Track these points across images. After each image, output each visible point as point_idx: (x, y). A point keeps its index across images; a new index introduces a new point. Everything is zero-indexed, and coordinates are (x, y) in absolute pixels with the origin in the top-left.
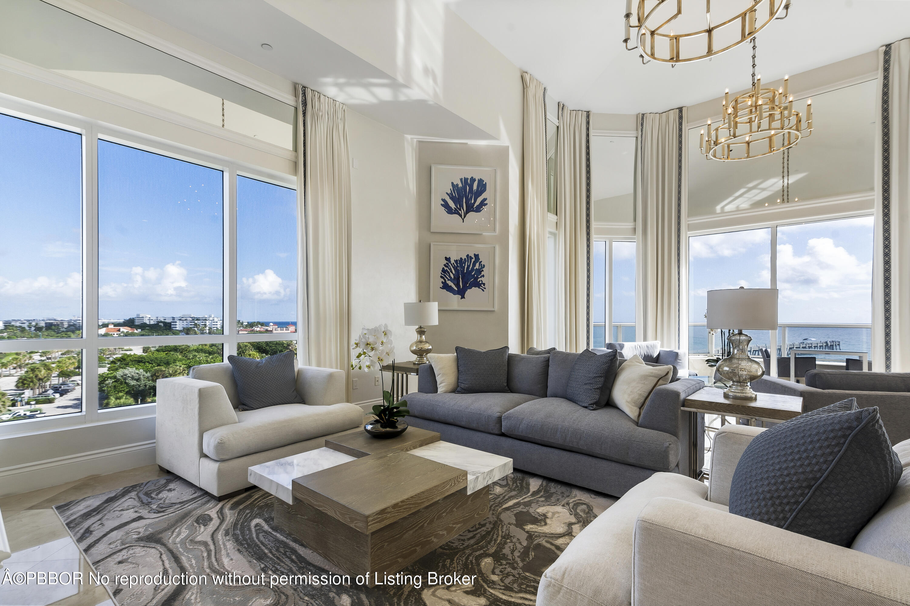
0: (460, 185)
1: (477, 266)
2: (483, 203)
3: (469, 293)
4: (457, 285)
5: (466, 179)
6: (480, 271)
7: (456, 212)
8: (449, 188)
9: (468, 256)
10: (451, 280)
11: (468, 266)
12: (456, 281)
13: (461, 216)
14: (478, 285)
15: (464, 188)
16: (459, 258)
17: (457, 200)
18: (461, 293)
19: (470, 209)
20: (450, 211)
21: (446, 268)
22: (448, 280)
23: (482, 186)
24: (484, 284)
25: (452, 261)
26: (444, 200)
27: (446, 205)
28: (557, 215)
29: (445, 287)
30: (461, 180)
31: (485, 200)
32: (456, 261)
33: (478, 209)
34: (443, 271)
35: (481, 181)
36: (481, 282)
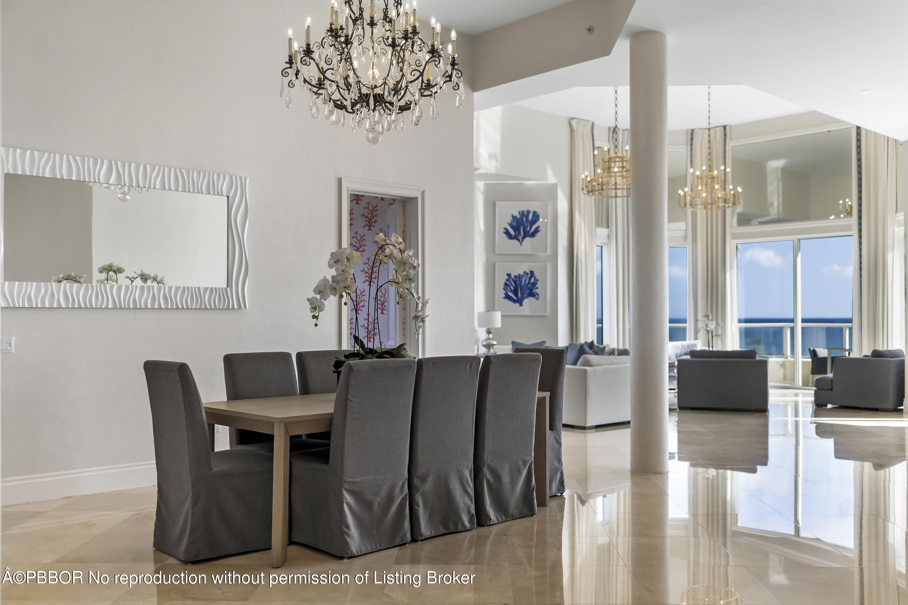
0: (518, 216)
1: (532, 280)
2: (537, 231)
3: (526, 302)
4: (516, 295)
5: (523, 212)
6: (534, 284)
7: (516, 238)
8: (509, 219)
9: (525, 272)
10: (511, 291)
11: (525, 281)
12: (515, 292)
13: (519, 240)
14: (532, 294)
15: (522, 218)
16: (517, 274)
17: (516, 228)
18: (520, 302)
19: (526, 235)
20: (510, 237)
21: (507, 282)
22: (510, 291)
23: (536, 217)
24: (538, 295)
25: (513, 276)
26: (506, 229)
27: (507, 233)
29: (507, 297)
30: (519, 212)
31: (538, 227)
32: (515, 277)
33: (533, 235)
34: (506, 284)
35: (535, 213)
36: (535, 293)
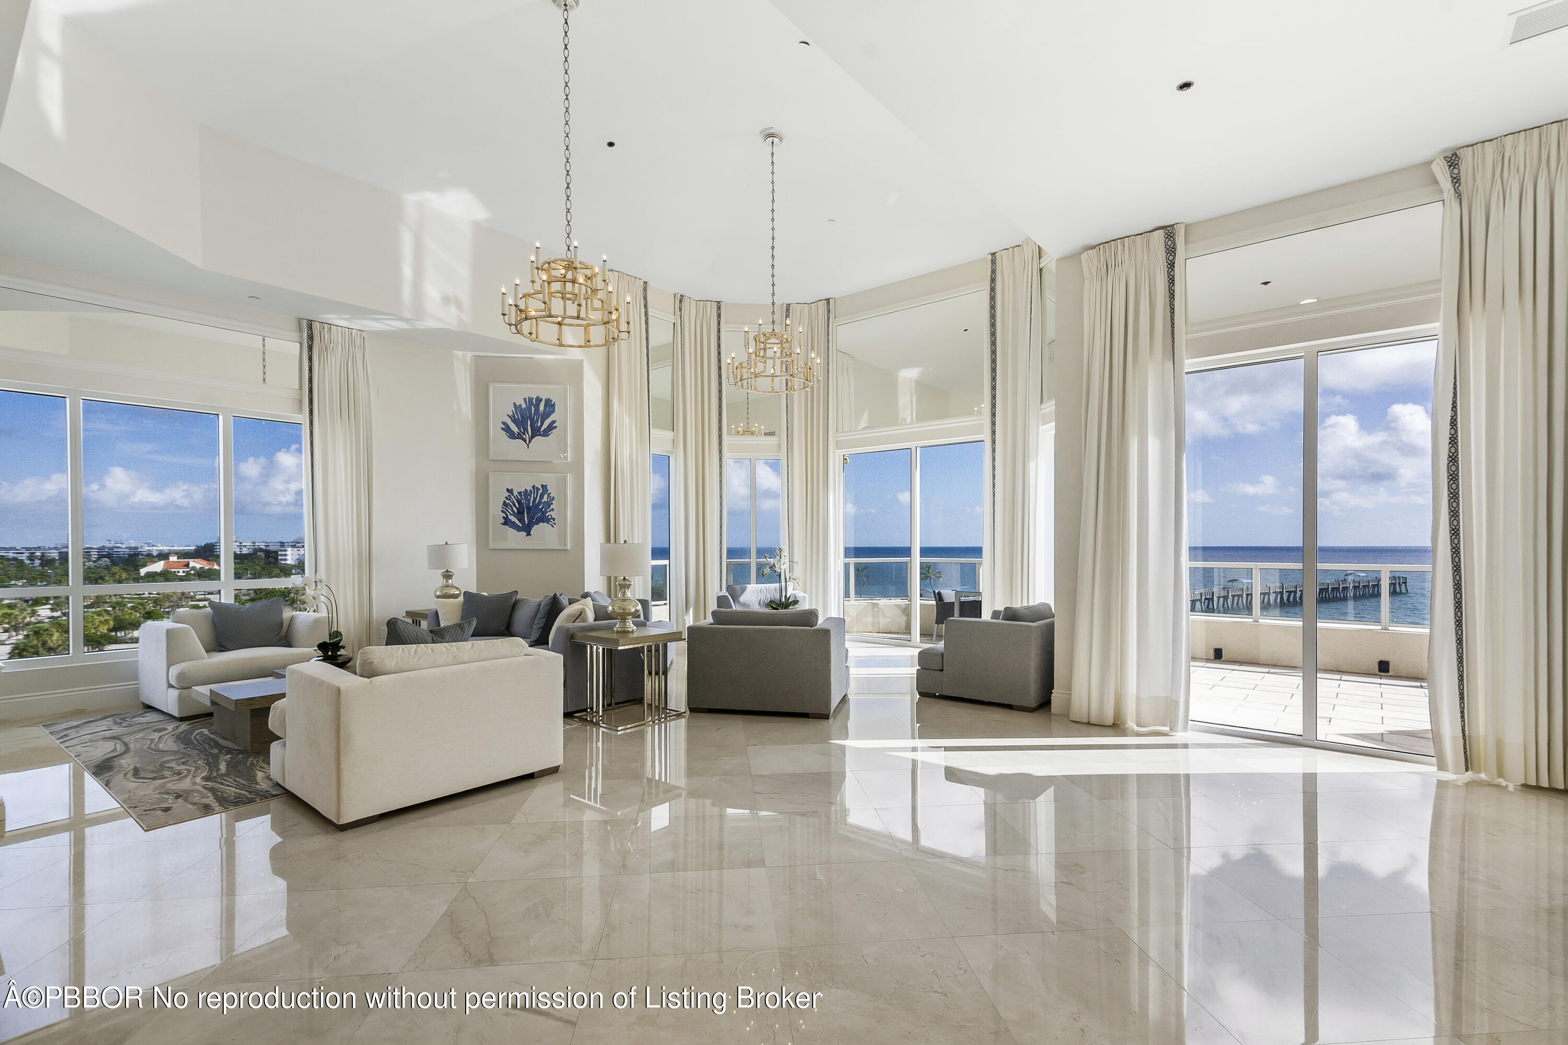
0: (524, 406)
1: (545, 499)
2: (551, 427)
3: (535, 529)
4: (522, 520)
5: (531, 399)
6: (549, 504)
7: (519, 437)
8: (510, 410)
9: (534, 487)
10: (514, 514)
11: (535, 499)
12: (519, 515)
13: (525, 441)
14: (545, 519)
15: (529, 408)
16: (523, 490)
17: (521, 423)
18: (527, 529)
19: (536, 432)
20: (512, 435)
21: (507, 501)
22: (511, 515)
23: (550, 406)
24: (554, 519)
25: (515, 493)
26: (504, 423)
27: (507, 429)
28: (673, 431)
29: (507, 522)
30: (525, 399)
31: (554, 422)
32: (520, 493)
33: (546, 433)
34: (505, 504)
35: (548, 401)
36: (550, 517)
